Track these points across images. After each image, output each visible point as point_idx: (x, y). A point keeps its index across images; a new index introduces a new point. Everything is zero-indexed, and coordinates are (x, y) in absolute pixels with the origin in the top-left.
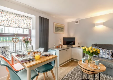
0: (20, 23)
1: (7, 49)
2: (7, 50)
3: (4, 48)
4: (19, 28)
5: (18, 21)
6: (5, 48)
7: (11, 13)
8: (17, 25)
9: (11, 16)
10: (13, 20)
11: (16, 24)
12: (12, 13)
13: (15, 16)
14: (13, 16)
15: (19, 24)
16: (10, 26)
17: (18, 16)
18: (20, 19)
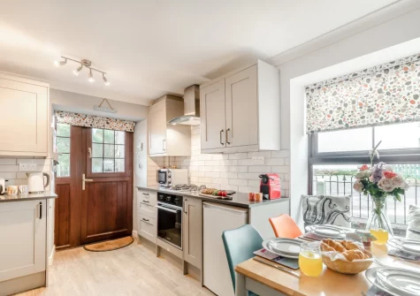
0: (387, 103)
1: (339, 208)
2: (338, 212)
3: (330, 203)
4: (387, 123)
5: (379, 98)
6: (333, 203)
7: (351, 76)
8: (376, 116)
9: (353, 88)
10: (360, 101)
11: (370, 110)
12: (355, 75)
13: (368, 80)
14: (358, 84)
15: (385, 106)
16: (350, 125)
17: (379, 76)
18: (388, 84)
